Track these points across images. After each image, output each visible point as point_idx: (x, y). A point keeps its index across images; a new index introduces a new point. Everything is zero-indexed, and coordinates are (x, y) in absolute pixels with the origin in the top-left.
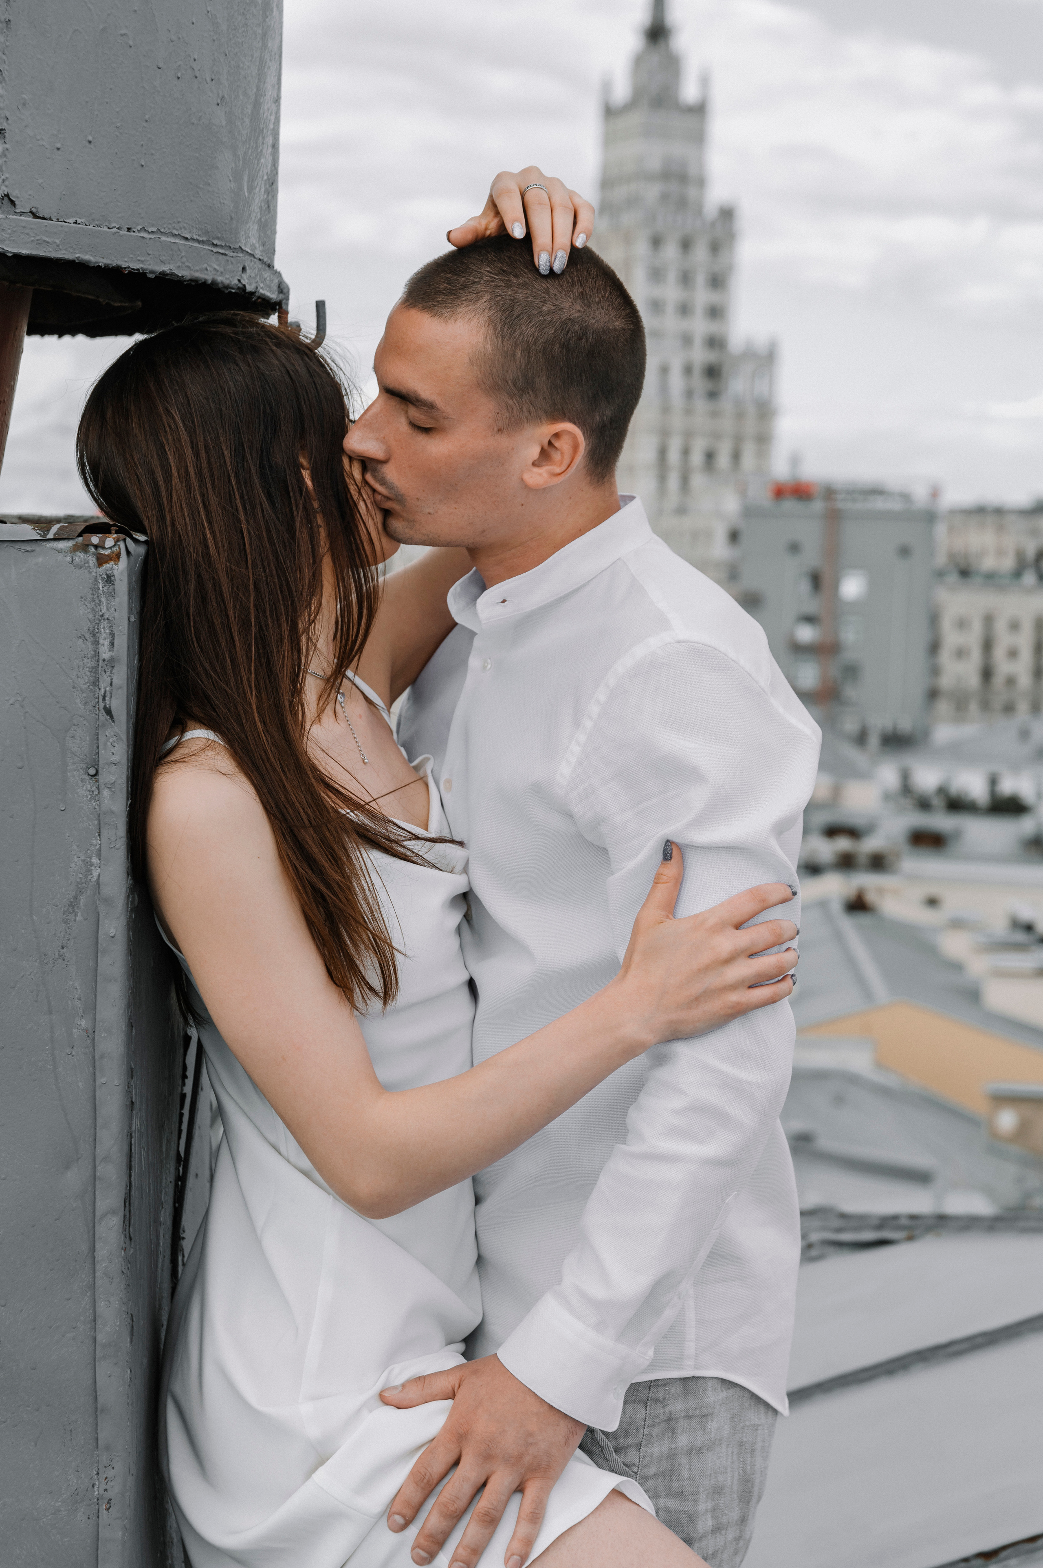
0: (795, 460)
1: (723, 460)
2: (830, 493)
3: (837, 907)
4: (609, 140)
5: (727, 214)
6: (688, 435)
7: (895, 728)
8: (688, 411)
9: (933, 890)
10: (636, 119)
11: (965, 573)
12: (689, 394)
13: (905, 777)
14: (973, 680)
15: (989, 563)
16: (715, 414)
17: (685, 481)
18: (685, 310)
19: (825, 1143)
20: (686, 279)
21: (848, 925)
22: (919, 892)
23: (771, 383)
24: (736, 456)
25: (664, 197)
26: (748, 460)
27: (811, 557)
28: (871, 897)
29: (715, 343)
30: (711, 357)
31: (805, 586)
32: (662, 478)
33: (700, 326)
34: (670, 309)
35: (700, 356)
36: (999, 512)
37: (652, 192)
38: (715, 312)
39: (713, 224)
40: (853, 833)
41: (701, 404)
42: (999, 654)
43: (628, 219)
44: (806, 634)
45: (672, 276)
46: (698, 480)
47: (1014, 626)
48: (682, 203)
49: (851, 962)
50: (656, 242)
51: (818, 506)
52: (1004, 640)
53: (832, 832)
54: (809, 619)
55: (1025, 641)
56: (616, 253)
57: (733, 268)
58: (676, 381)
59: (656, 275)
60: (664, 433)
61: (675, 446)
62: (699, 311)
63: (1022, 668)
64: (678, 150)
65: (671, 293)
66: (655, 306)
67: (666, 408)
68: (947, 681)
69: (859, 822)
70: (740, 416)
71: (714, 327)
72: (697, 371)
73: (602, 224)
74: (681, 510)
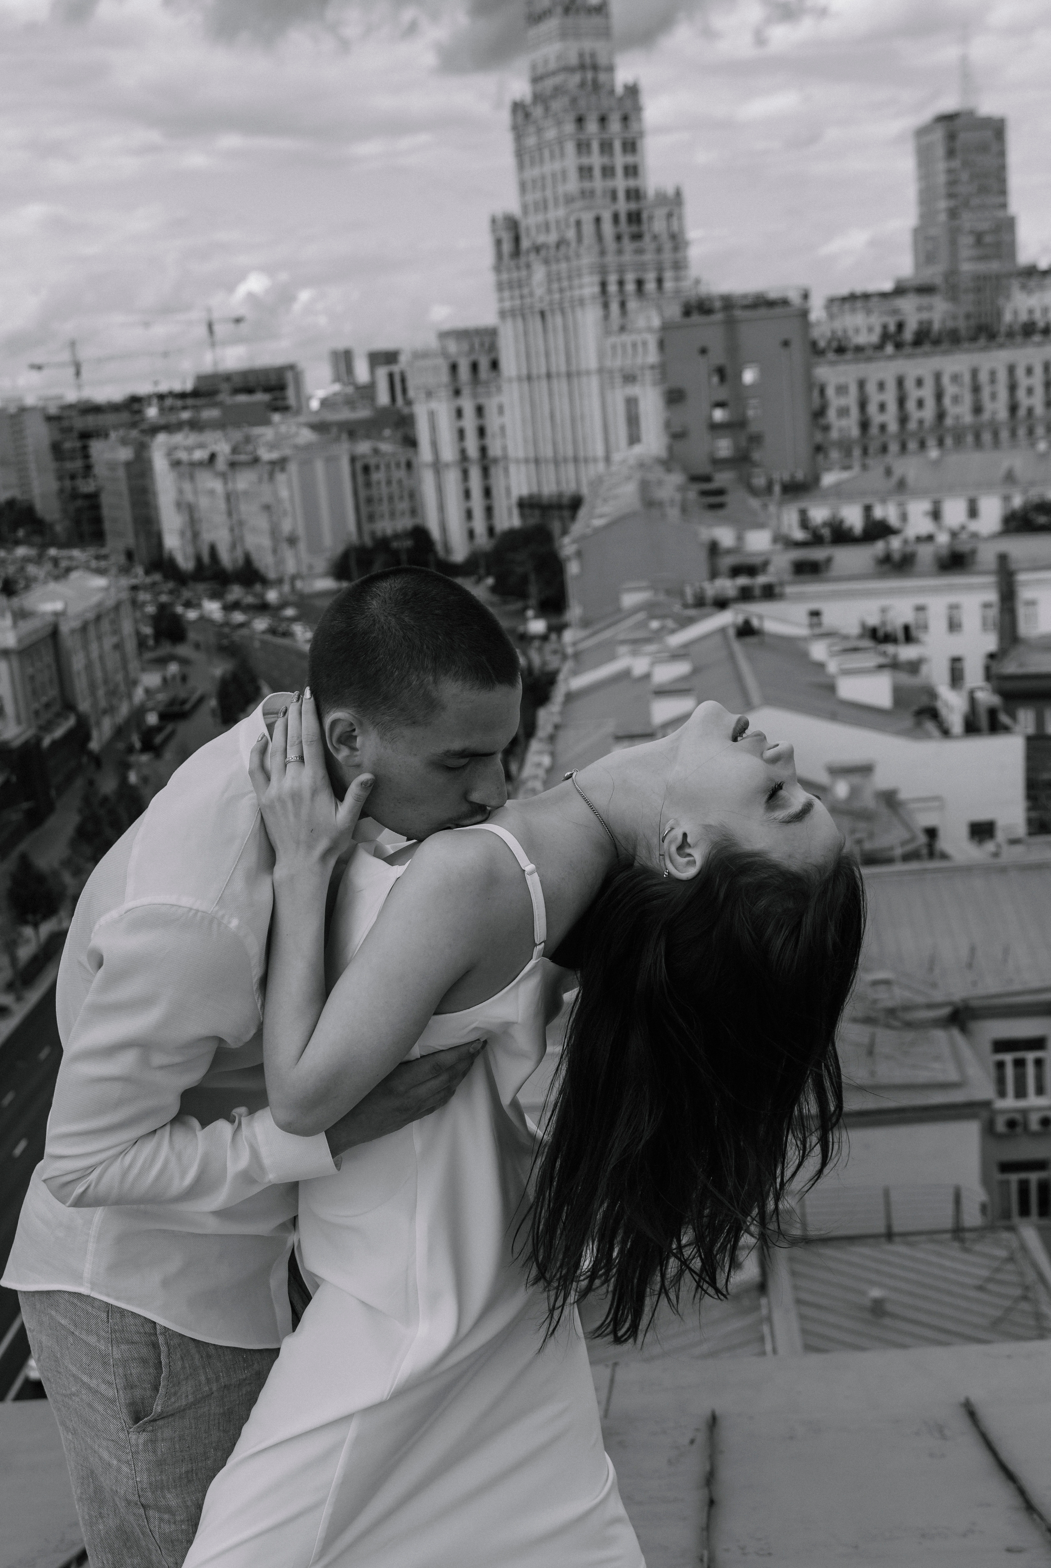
0: (697, 282)
1: (650, 286)
2: (728, 303)
3: (731, 632)
5: (633, 91)
6: (621, 270)
7: (793, 477)
8: (620, 252)
9: (814, 606)
11: (841, 350)
12: (619, 238)
13: (803, 513)
14: (855, 432)
15: (862, 339)
16: (640, 251)
17: (623, 305)
18: (608, 172)
20: (606, 147)
21: (737, 646)
22: (804, 608)
23: (681, 221)
24: (660, 281)
25: (582, 84)
26: (669, 285)
27: (717, 356)
28: (755, 623)
29: (634, 194)
30: (633, 206)
31: (715, 379)
32: (606, 306)
33: (620, 183)
34: (597, 172)
35: (623, 206)
36: (866, 296)
37: (573, 81)
38: (632, 171)
39: (623, 99)
40: (751, 570)
41: (628, 245)
42: (872, 409)
43: (558, 106)
44: (719, 415)
45: (595, 146)
46: (633, 304)
48: (596, 86)
49: (739, 678)
50: (580, 121)
51: (719, 317)
52: (875, 398)
53: (736, 571)
54: (721, 405)
55: (890, 397)
56: (551, 134)
57: (641, 134)
58: (608, 228)
59: (582, 147)
60: (603, 271)
61: (613, 279)
62: (619, 171)
63: (890, 418)
64: (588, 45)
65: (596, 160)
66: (585, 172)
67: (603, 253)
68: (834, 434)
69: (757, 560)
70: (659, 250)
71: (632, 183)
72: (623, 218)
73: (538, 112)
74: (623, 329)
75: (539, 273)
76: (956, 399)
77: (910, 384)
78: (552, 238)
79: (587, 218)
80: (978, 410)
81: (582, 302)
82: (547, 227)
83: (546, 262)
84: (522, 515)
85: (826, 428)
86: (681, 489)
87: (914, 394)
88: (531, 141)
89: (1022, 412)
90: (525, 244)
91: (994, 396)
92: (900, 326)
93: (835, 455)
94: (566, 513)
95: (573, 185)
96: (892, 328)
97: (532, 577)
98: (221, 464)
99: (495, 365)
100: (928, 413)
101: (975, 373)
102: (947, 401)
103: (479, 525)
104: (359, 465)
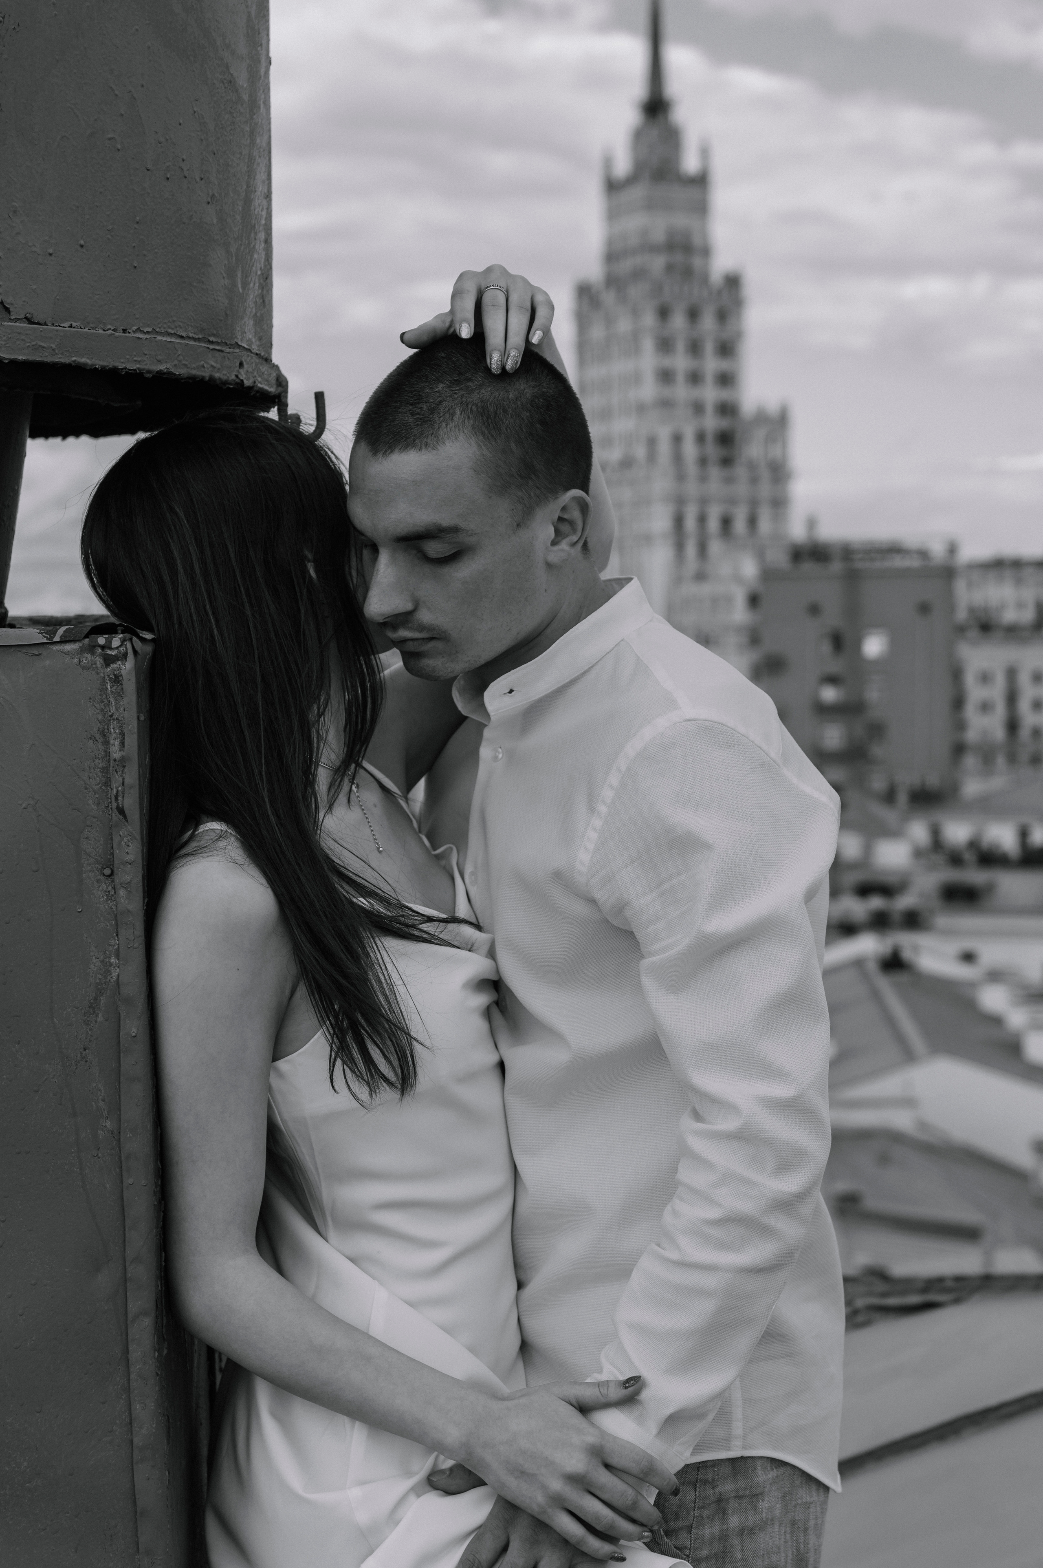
0: (811, 523)
1: (740, 526)
2: (847, 552)
3: (872, 967)
4: (612, 214)
5: (733, 282)
6: (704, 502)
7: (923, 784)
8: (703, 479)
9: (968, 945)
10: (637, 193)
11: (986, 628)
12: (703, 461)
13: (936, 833)
14: (999, 733)
15: (1010, 616)
16: (729, 480)
17: (702, 548)
18: (695, 378)
19: (871, 1203)
20: (695, 348)
21: (884, 984)
22: (954, 947)
23: (784, 446)
24: (752, 521)
25: (670, 268)
26: (765, 525)
27: (832, 617)
28: (907, 954)
29: (727, 409)
30: (724, 423)
31: (826, 648)
32: (679, 547)
33: (710, 394)
34: (680, 378)
35: (711, 423)
36: (1017, 564)
37: (657, 263)
38: (726, 380)
39: (719, 292)
40: (886, 890)
41: (715, 472)
42: (1024, 706)
43: (636, 291)
44: (829, 694)
45: (680, 346)
46: (715, 547)
48: (688, 273)
49: (890, 1021)
50: (664, 313)
51: (836, 567)
52: (1028, 693)
53: (865, 890)
54: (832, 680)
56: (624, 325)
57: (739, 335)
58: (690, 450)
59: (665, 345)
60: (680, 501)
61: (691, 512)
62: (709, 378)
64: (681, 221)
65: (681, 362)
66: (666, 376)
67: (680, 477)
68: (972, 735)
69: (891, 880)
70: (754, 480)
71: (724, 394)
72: (710, 438)
73: (609, 298)
74: (701, 577)
79: (664, 434)
81: (647, 539)
85: (963, 725)
88: (597, 332)
93: (973, 760)
95: (648, 390)
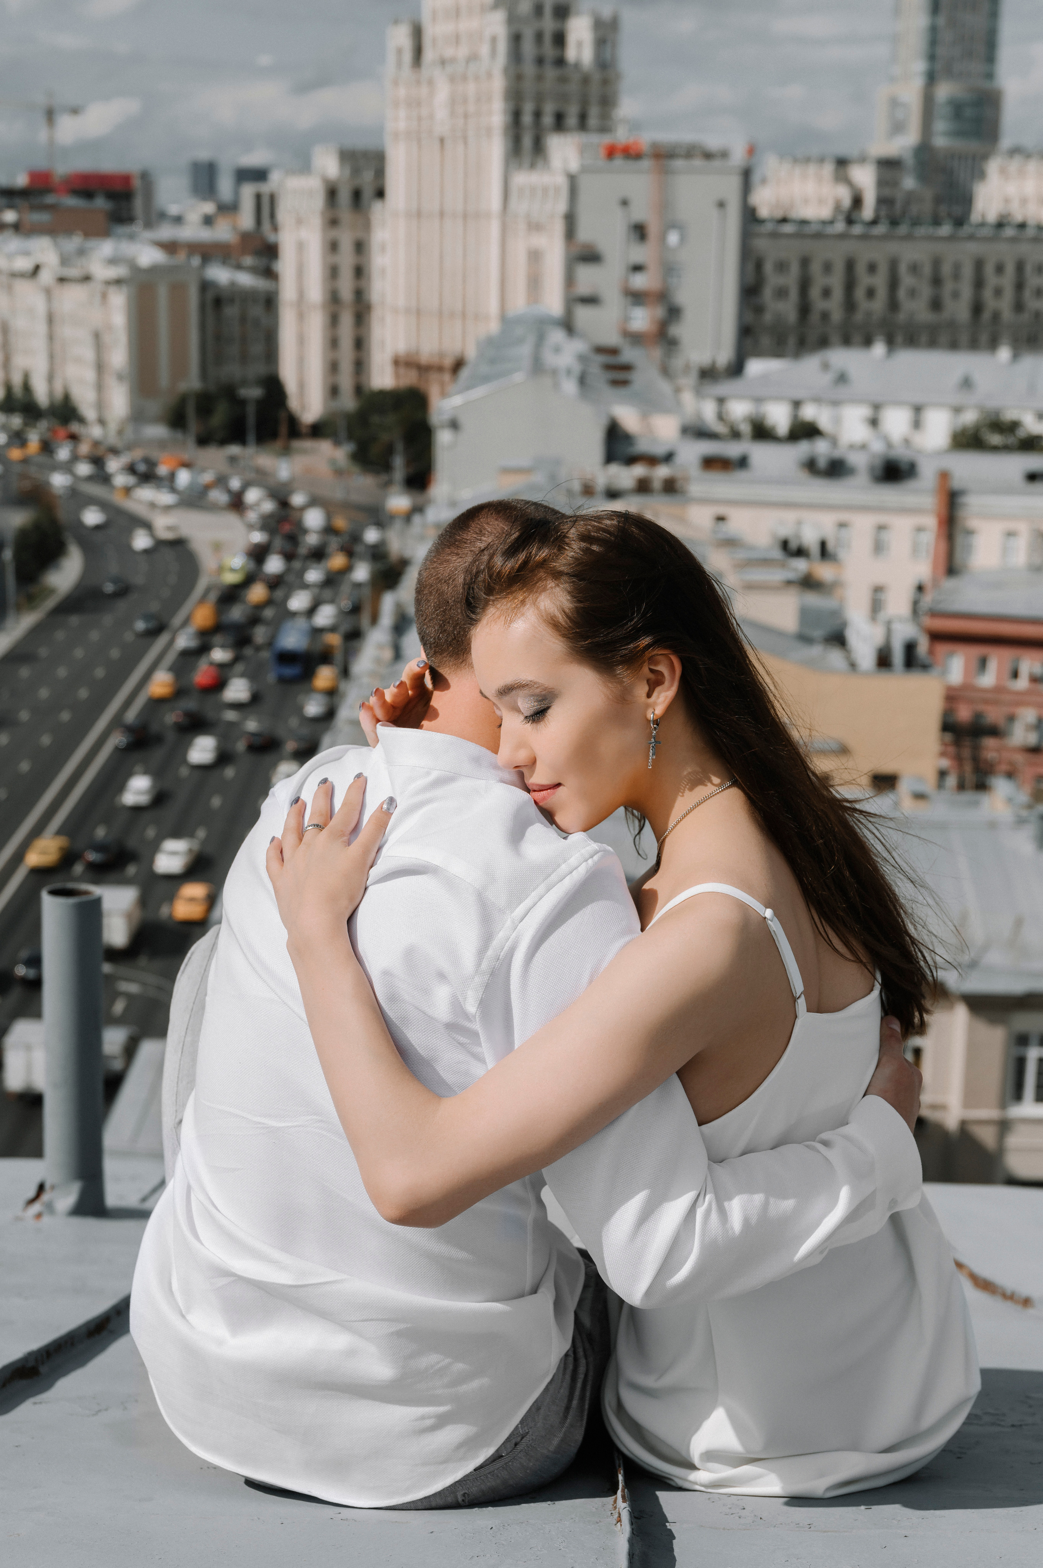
1: (572, 118)
2: (657, 150)
6: (539, 99)
7: (713, 363)
8: (540, 78)
9: (720, 510)
11: (785, 220)
12: (540, 61)
13: (721, 406)
14: (792, 317)
16: (562, 80)
17: (537, 139)
23: (614, 49)
24: (583, 114)
26: (593, 122)
27: (640, 213)
29: (563, 11)
30: (559, 25)
32: (517, 139)
35: (547, 24)
41: (550, 70)
42: (815, 293)
44: (637, 282)
46: (550, 138)
47: (828, 268)
51: (648, 164)
52: (819, 281)
54: (639, 268)
55: (836, 281)
58: (528, 48)
60: (519, 98)
61: (528, 109)
63: (834, 306)
67: (520, 74)
68: (768, 317)
70: (585, 81)
72: (547, 37)
74: (534, 164)
75: (443, 92)
76: (912, 293)
77: (861, 269)
78: (462, 52)
79: (503, 34)
80: (936, 305)
81: (485, 132)
82: (457, 39)
83: (452, 79)
84: (397, 375)
85: (759, 310)
86: (582, 358)
87: (864, 280)
89: (986, 315)
90: (429, 55)
91: (956, 295)
92: (857, 201)
93: (766, 341)
94: (447, 377)
96: (847, 202)
97: (400, 446)
98: (46, 277)
99: (380, 194)
100: (878, 305)
101: (937, 263)
102: (902, 294)
103: (346, 382)
104: (210, 295)
